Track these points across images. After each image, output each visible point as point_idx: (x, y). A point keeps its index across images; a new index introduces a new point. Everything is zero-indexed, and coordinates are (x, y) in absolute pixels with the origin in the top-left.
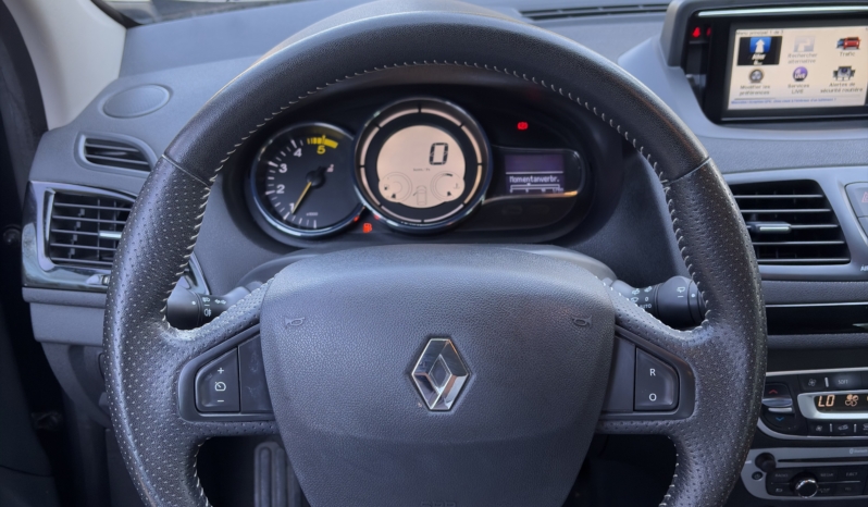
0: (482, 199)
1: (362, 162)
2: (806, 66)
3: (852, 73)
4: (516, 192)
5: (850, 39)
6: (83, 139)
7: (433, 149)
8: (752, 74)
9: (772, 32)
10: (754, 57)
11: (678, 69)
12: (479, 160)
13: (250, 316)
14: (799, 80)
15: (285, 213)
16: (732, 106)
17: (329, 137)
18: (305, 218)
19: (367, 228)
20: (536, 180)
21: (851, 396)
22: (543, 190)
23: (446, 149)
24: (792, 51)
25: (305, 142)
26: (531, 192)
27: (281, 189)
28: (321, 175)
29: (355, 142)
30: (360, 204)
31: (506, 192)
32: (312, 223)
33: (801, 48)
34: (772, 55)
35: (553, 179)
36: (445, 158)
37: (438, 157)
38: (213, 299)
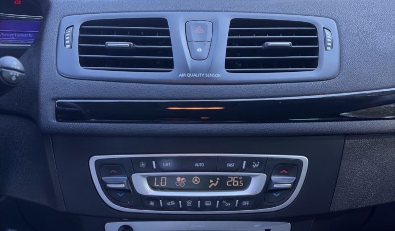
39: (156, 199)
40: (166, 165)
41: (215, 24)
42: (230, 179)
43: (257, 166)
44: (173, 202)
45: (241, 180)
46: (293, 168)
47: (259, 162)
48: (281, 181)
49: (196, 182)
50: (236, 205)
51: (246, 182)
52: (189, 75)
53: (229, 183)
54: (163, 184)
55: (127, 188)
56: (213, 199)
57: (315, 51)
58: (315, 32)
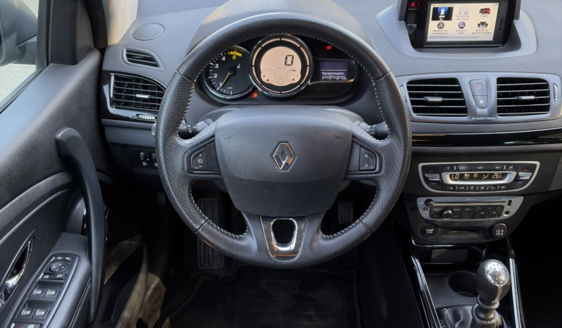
0: (309, 82)
1: (253, 64)
2: (464, 21)
3: (487, 25)
4: (325, 80)
5: (485, 9)
6: (125, 50)
7: (286, 58)
8: (439, 25)
9: (448, 5)
10: (440, 17)
11: (403, 22)
12: (308, 64)
13: (211, 134)
14: (461, 28)
15: (217, 87)
16: (429, 40)
17: (237, 51)
18: (227, 90)
19: (255, 95)
20: (334, 74)
21: (467, 174)
22: (338, 79)
23: (293, 58)
24: (458, 14)
25: (227, 53)
26: (332, 79)
27: (216, 76)
28: (234, 70)
29: (250, 54)
30: (252, 84)
31: (320, 79)
32: (230, 92)
33: (462, 13)
34: (448, 15)
35: (343, 74)
36: (292, 62)
37: (289, 62)
38: (192, 126)
39: (454, 186)
40: (461, 168)
41: (488, 83)
42: (495, 175)
43: (512, 168)
44: (463, 187)
45: (501, 175)
46: (531, 168)
47: (513, 166)
48: (525, 175)
49: (475, 177)
50: (498, 188)
51: (504, 176)
52: (478, 119)
53: (494, 177)
54: (457, 177)
55: (439, 181)
56: (485, 186)
57: (548, 100)
58: (547, 86)
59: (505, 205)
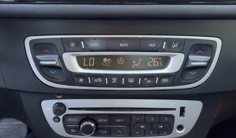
39: (84, 76)
40: (93, 45)
42: (151, 60)
43: (176, 46)
44: (100, 79)
45: (161, 61)
46: (208, 48)
47: (177, 43)
49: (121, 62)
50: (156, 82)
51: (165, 61)
53: (150, 64)
54: (91, 64)
55: (58, 65)
56: (136, 77)
59: (176, 113)
